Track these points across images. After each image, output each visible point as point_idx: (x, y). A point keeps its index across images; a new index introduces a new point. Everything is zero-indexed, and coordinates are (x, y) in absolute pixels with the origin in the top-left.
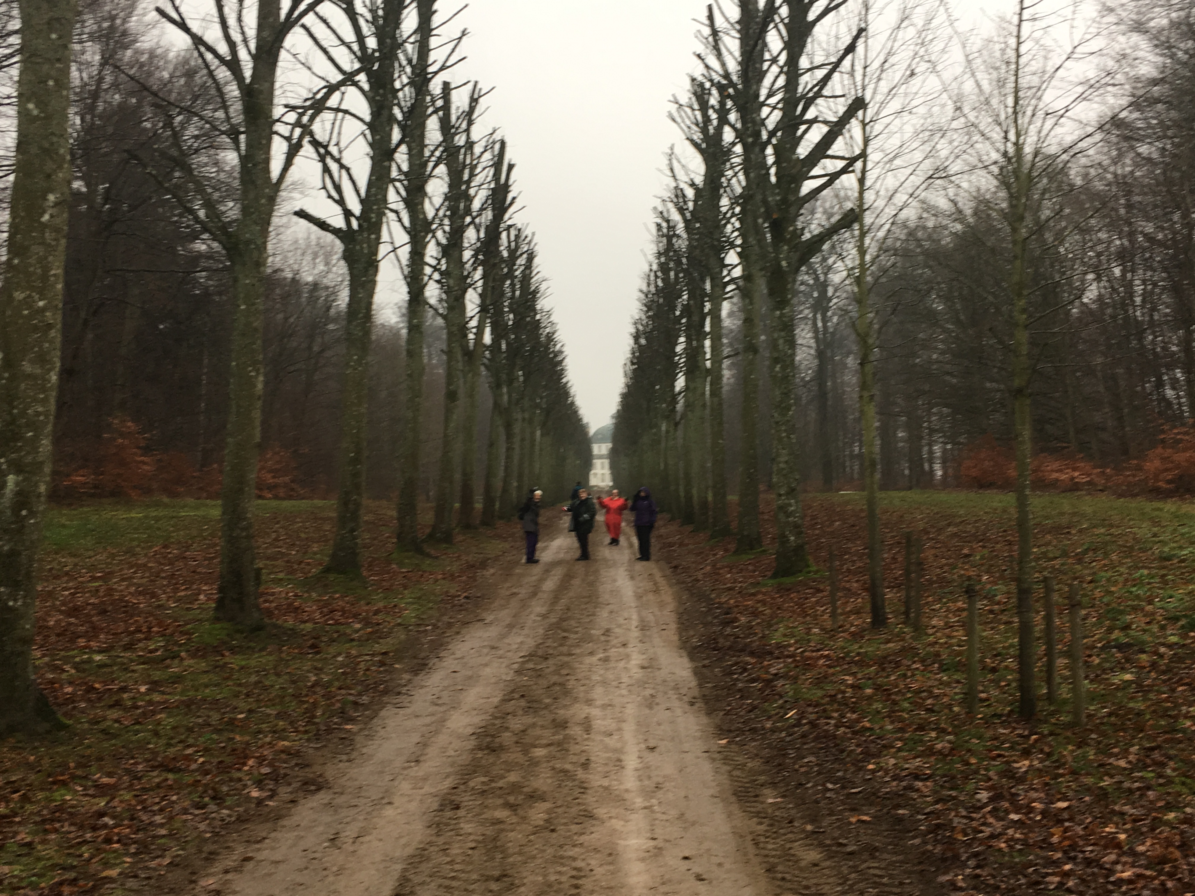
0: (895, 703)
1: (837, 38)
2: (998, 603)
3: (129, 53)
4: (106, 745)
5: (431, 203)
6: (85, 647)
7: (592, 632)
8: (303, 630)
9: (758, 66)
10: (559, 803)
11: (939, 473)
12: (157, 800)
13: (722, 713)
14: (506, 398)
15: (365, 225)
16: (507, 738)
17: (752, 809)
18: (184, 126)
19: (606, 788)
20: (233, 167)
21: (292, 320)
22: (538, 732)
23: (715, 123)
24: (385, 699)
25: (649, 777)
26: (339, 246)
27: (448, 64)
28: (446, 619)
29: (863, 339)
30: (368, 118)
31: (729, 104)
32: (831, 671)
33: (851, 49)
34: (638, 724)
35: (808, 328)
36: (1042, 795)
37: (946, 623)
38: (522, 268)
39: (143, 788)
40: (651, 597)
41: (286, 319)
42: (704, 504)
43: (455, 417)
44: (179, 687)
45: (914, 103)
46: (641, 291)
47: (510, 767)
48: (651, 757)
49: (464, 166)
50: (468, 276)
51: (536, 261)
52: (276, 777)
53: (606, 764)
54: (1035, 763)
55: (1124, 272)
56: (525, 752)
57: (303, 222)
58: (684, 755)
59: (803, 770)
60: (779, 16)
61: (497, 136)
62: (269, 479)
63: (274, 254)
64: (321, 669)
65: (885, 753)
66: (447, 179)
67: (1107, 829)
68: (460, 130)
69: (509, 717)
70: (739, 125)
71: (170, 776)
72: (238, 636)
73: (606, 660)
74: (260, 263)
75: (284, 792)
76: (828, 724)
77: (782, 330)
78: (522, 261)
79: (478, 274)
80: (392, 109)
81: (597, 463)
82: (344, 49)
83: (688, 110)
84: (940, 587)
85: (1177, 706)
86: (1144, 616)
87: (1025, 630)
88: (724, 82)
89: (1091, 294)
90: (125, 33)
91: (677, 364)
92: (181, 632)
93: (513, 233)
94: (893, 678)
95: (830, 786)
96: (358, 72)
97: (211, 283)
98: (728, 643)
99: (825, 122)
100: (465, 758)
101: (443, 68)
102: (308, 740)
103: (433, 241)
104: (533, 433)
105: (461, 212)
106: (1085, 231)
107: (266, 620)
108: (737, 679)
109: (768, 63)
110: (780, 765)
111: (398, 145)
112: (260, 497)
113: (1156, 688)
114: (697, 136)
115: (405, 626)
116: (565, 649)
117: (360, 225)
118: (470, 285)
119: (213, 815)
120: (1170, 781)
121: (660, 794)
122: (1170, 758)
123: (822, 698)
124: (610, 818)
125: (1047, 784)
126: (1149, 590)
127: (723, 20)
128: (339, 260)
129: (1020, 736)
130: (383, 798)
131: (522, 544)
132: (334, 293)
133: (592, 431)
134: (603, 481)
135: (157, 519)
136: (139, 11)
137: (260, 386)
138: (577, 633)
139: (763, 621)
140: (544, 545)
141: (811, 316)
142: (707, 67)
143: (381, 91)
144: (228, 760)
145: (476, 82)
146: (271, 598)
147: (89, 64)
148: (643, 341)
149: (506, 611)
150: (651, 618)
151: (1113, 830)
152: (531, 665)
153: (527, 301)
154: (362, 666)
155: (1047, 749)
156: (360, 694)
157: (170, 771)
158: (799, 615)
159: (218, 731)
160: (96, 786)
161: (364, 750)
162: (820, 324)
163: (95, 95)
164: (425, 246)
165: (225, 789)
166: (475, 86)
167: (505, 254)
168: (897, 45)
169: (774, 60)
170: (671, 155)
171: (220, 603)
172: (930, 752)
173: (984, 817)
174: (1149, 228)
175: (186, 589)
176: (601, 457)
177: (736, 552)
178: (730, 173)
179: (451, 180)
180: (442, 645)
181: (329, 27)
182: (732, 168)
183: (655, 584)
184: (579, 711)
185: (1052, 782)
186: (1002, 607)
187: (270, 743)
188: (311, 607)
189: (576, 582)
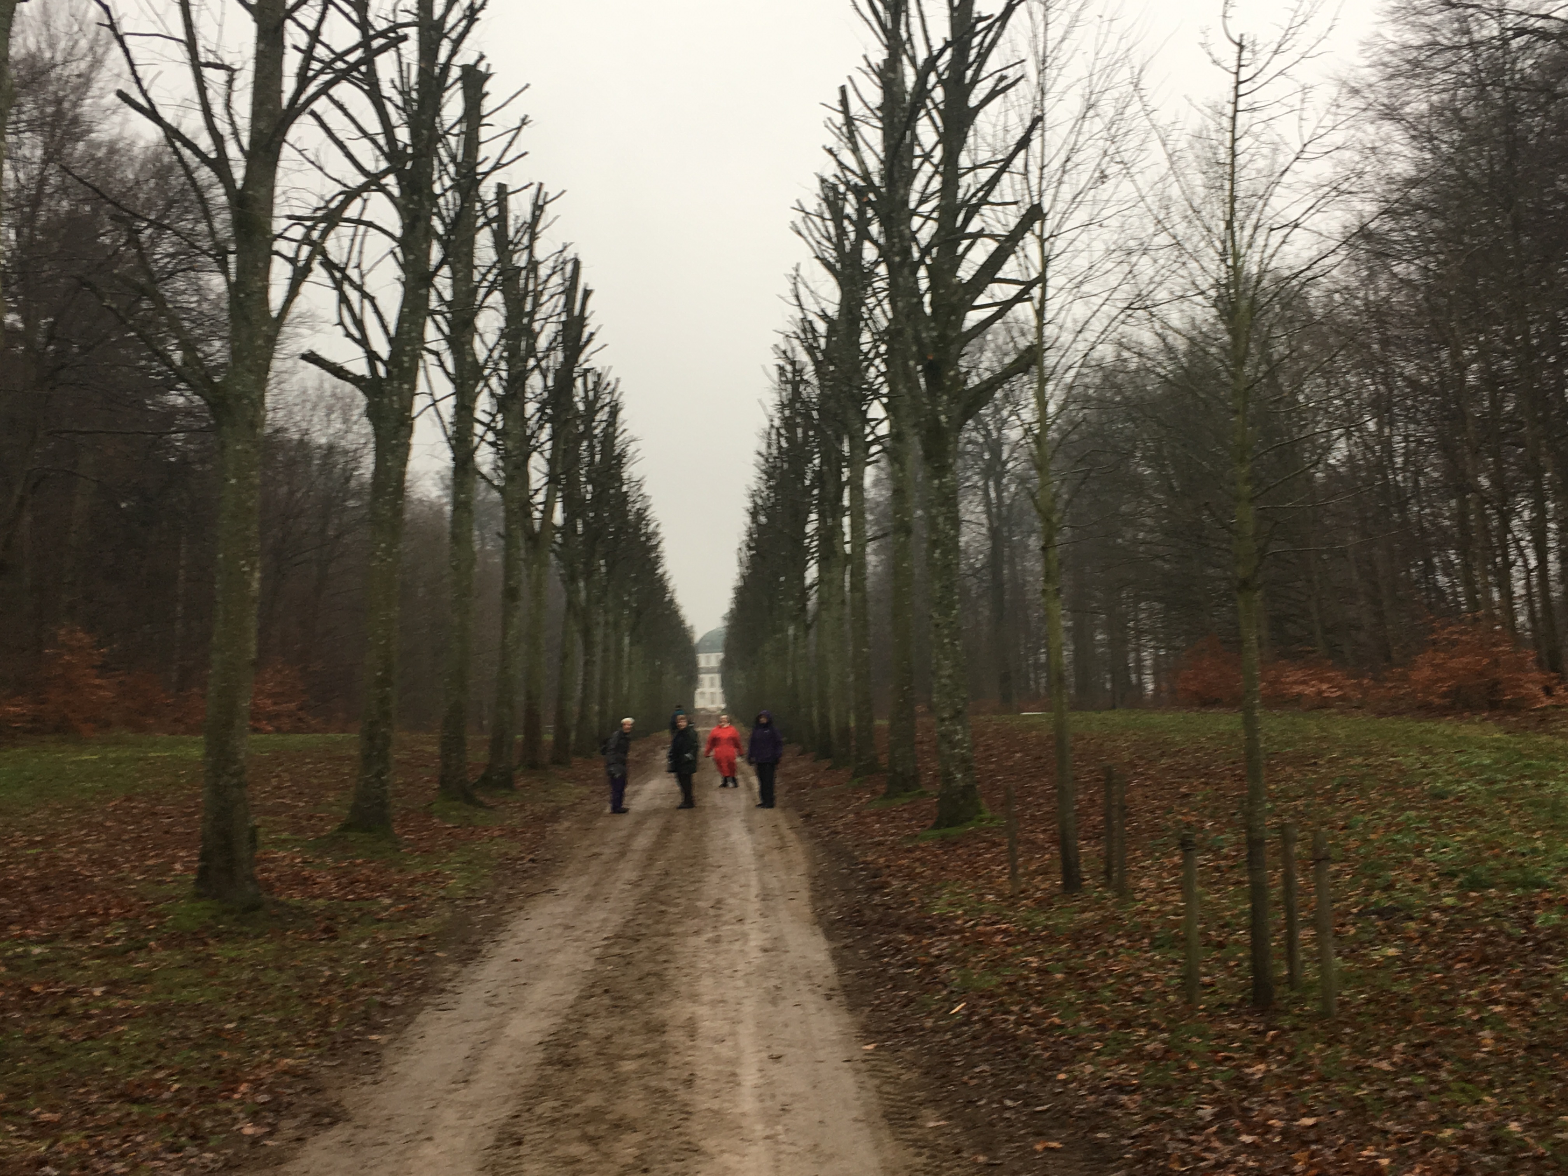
0: (1093, 991)
1: (1006, 130)
2: (1226, 857)
3: (81, 146)
4: (47, 1068)
5: (483, 342)
6: (21, 937)
7: (699, 904)
8: (314, 907)
9: (906, 164)
10: (654, 1134)
11: (1150, 687)
12: (116, 1142)
13: (867, 1010)
14: (583, 595)
15: (395, 371)
16: (585, 1048)
17: (909, 1137)
18: (154, 242)
19: (716, 1113)
20: (219, 296)
21: (299, 495)
22: (625, 1039)
23: (852, 236)
24: (424, 999)
25: (773, 1096)
26: (361, 400)
27: (503, 161)
28: (505, 889)
29: (1045, 515)
30: (398, 233)
31: (870, 213)
32: (1010, 950)
33: (1024, 143)
34: (759, 1025)
35: (977, 499)
36: (1282, 1109)
37: (1159, 885)
38: (604, 425)
39: (97, 1126)
40: (776, 855)
41: (291, 493)
42: (845, 732)
43: (515, 620)
44: (147, 988)
45: (1106, 213)
46: (759, 454)
47: (589, 1087)
48: (776, 1071)
49: (526, 293)
50: (532, 436)
51: (622, 415)
52: (278, 1108)
53: (716, 1080)
54: (1273, 1067)
55: (1380, 425)
56: (610, 1066)
57: (313, 368)
58: (820, 1065)
59: (974, 1082)
60: (933, 100)
61: (569, 254)
62: (268, 704)
63: (274, 409)
64: (337, 961)
65: (1079, 1057)
66: (503, 310)
67: (1365, 1153)
68: (520, 246)
69: (588, 1020)
70: (882, 241)
71: (135, 1109)
72: (225, 918)
73: (717, 941)
74: (255, 422)
75: (288, 1127)
76: (1006, 1021)
77: (942, 505)
78: (603, 415)
79: (545, 434)
80: (430, 219)
81: (705, 678)
82: (366, 142)
83: (817, 220)
84: (1153, 838)
85: (1453, 988)
86: (1412, 871)
87: (1258, 893)
88: (861, 183)
89: (1340, 452)
90: (76, 121)
91: (808, 548)
92: (149, 914)
93: (591, 379)
94: (1090, 958)
95: (1009, 1103)
96: (385, 173)
97: (191, 447)
98: (876, 917)
99: (992, 236)
100: (529, 1076)
101: (495, 168)
102: (320, 1056)
103: (486, 391)
104: (619, 641)
105: (523, 353)
106: (1327, 374)
107: (265, 896)
108: (888, 964)
109: (919, 160)
110: (944, 1076)
111: (439, 267)
112: (256, 730)
113: (1426, 966)
114: (831, 255)
115: (450, 900)
116: (661, 927)
117: (388, 372)
118: (535, 449)
119: (192, 1160)
120: (1445, 1088)
121: (786, 1119)
122: (1445, 1058)
123: (998, 986)
124: (722, 1152)
125: (1288, 1095)
126: (1418, 837)
127: (861, 104)
128: (361, 415)
129: (1255, 1032)
130: (418, 1133)
131: (605, 788)
132: (355, 457)
133: (698, 636)
134: (713, 702)
135: (118, 762)
136: (94, 91)
137: (255, 585)
138: (677, 905)
139: (923, 885)
140: (636, 787)
141: (980, 484)
142: (840, 164)
143: (416, 198)
144: (212, 1085)
145: (541, 184)
146: (271, 866)
147: (27, 161)
148: (763, 519)
149: (583, 879)
150: (774, 883)
151: (1374, 1154)
152: (616, 950)
153: (611, 467)
154: (394, 955)
155: (1287, 1049)
156: (390, 993)
157: (135, 1101)
158: (968, 878)
159: (199, 1047)
160: (34, 1124)
161: (396, 1069)
162: (993, 494)
163: (36, 202)
164: (474, 399)
165: (208, 1124)
166: (539, 190)
167: (581, 407)
168: (1081, 139)
169: (927, 157)
170: (795, 279)
171: (203, 873)
172: (1138, 1055)
173: (1207, 1140)
174: (1410, 369)
175: (157, 856)
176: (709, 671)
177: (887, 795)
178: (871, 301)
179: (508, 311)
180: (500, 925)
181: (347, 114)
182: (875, 294)
183: (782, 838)
184: (682, 1010)
185: (1294, 1092)
186: (1230, 863)
187: (268, 1062)
188: (325, 877)
189: (678, 836)
